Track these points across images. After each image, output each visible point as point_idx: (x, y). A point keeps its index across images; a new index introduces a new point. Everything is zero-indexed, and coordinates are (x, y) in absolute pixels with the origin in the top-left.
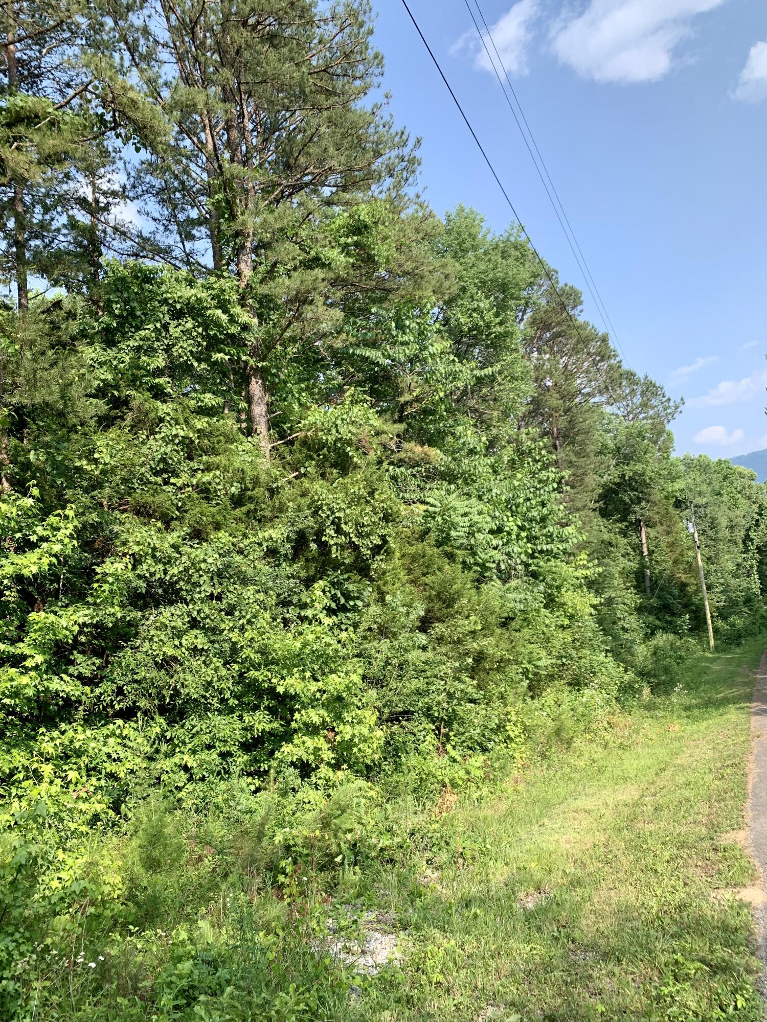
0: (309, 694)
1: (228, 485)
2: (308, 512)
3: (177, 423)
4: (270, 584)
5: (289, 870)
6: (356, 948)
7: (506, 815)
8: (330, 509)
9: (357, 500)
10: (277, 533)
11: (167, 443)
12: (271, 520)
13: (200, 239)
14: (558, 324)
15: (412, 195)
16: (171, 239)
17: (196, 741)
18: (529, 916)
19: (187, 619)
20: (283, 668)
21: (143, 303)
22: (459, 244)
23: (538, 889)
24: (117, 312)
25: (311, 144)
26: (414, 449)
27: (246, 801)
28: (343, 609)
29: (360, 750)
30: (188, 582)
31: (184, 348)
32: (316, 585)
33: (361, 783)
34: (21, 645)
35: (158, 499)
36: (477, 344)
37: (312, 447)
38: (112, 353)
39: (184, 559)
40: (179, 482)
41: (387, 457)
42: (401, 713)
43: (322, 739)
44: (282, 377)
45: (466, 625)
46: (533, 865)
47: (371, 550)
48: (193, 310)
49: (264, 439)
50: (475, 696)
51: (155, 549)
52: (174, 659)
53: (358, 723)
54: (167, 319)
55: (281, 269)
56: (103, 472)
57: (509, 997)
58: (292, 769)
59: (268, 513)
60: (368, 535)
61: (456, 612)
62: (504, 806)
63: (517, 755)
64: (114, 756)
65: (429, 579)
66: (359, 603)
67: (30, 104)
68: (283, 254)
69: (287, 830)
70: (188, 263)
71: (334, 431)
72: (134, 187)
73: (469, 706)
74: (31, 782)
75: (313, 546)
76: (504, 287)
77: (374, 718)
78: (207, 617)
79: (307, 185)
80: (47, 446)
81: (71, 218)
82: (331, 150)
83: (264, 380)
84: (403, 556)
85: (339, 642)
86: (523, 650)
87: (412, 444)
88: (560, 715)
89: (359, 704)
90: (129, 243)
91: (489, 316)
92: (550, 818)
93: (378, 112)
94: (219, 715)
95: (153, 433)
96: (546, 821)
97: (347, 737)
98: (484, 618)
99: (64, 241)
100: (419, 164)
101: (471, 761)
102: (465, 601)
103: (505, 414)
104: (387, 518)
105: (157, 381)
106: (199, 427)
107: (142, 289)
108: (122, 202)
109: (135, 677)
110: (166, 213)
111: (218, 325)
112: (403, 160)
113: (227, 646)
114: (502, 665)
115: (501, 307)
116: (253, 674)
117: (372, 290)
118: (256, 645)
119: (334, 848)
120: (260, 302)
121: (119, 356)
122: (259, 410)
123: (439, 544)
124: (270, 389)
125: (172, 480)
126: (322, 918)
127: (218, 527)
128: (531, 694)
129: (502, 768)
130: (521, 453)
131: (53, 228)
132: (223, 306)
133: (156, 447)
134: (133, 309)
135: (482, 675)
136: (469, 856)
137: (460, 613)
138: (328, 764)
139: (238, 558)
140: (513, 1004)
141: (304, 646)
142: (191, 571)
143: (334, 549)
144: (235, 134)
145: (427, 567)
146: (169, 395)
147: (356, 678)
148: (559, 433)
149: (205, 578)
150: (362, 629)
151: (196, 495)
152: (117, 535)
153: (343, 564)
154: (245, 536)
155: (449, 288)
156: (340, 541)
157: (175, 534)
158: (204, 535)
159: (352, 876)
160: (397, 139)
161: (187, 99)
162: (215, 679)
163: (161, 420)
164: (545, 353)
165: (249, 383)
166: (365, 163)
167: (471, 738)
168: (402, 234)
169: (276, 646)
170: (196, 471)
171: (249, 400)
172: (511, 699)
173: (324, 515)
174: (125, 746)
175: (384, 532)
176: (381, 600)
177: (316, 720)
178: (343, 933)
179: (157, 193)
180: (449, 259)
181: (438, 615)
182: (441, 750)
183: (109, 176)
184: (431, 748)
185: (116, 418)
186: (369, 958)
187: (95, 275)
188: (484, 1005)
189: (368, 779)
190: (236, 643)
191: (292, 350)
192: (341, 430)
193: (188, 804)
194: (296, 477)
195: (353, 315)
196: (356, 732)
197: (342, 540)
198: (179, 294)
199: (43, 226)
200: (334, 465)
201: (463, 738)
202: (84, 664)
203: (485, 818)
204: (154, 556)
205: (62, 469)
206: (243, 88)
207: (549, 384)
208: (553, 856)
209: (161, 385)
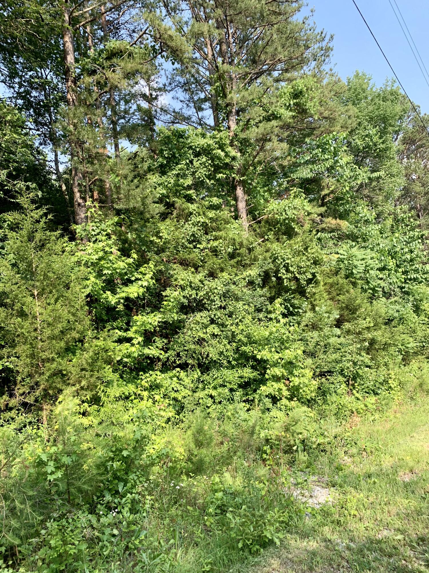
0: (274, 360)
1: (226, 248)
2: (270, 261)
3: (199, 215)
4: (251, 300)
5: (268, 451)
6: (307, 494)
7: (390, 430)
8: (282, 259)
9: (298, 253)
10: (253, 272)
11: (195, 226)
12: (250, 266)
13: (206, 109)
14: (420, 140)
15: (327, 70)
16: (190, 111)
17: (215, 382)
18: (406, 485)
19: (209, 319)
20: (259, 346)
21: (179, 149)
22: (356, 96)
23: (411, 471)
24: (166, 156)
25: (268, 47)
26: (331, 222)
27: (243, 415)
28: (291, 314)
29: (304, 391)
30: (208, 300)
31: (202, 173)
32: (276, 301)
33: (305, 408)
34: (129, 332)
35: (191, 256)
36: (368, 156)
37: (271, 223)
38: (164, 178)
39: (206, 287)
40: (201, 247)
41: (314, 227)
42: (326, 372)
43: (283, 384)
44: (254, 184)
45: (363, 324)
46: (408, 458)
47: (306, 281)
48: (206, 151)
49: (244, 220)
50: (370, 364)
51: (191, 282)
52: (204, 339)
53: (302, 376)
54: (192, 157)
55: (252, 122)
56: (164, 243)
57: (397, 526)
58: (267, 399)
59: (248, 262)
60: (304, 273)
61: (358, 317)
62: (388, 426)
63: (396, 398)
64: (175, 389)
65: (341, 298)
66: (300, 311)
67: (118, 45)
68: (254, 114)
69: (267, 431)
70: (200, 124)
71: (284, 214)
72: (170, 84)
73: (366, 369)
74: (137, 400)
75: (274, 279)
76: (384, 119)
77: (311, 374)
78: (219, 318)
79: (265, 71)
80: (136, 230)
81: (138, 106)
82: (279, 49)
83: (244, 187)
84: (325, 284)
85: (289, 332)
86: (398, 338)
87: (330, 219)
88: (422, 375)
89: (303, 366)
90: (169, 116)
91: (375, 139)
92: (417, 433)
93: (307, 22)
94: (228, 369)
95: (187, 221)
96: (415, 435)
97: (296, 384)
98: (375, 319)
99: (136, 119)
100: (332, 50)
101: (368, 400)
102: (364, 310)
103: (387, 198)
104: (316, 262)
105: (188, 192)
106: (211, 216)
107: (178, 141)
108: (164, 94)
109: (185, 348)
110: (188, 97)
111: (219, 158)
112: (322, 50)
113: (230, 334)
114: (386, 346)
115: (383, 133)
116: (243, 348)
117: (304, 130)
118: (245, 333)
119: (292, 442)
120: (241, 143)
121: (168, 180)
122: (242, 205)
123: (347, 277)
124: (248, 192)
125: (198, 246)
126: (288, 478)
127: (222, 270)
128: (404, 363)
129: (387, 404)
130: (396, 220)
131: (131, 112)
132: (222, 147)
133: (189, 229)
134: (174, 153)
135: (374, 352)
136: (369, 451)
137: (360, 317)
138: (286, 398)
139: (233, 287)
140: (399, 530)
141: (271, 334)
142: (210, 294)
143: (285, 281)
144: (224, 47)
145: (340, 290)
146: (195, 200)
147: (300, 352)
148: (421, 208)
149: (217, 297)
150: (302, 325)
151: (210, 254)
152: (172, 276)
153: (291, 289)
154: (236, 275)
155: (351, 124)
156: (288, 276)
157: (201, 274)
158: (215, 275)
159: (303, 457)
160: (318, 37)
161: (199, 30)
162: (225, 350)
163: (191, 213)
164: (412, 159)
165: (236, 190)
166: (300, 54)
167: (368, 387)
168: (322, 95)
169: (255, 334)
170: (209, 240)
171: (236, 199)
172: (391, 366)
173: (279, 262)
174: (180, 384)
175: (314, 271)
176: (313, 309)
177: (279, 374)
178: (300, 486)
179: (183, 86)
180: (350, 106)
181: (346, 318)
182: (350, 393)
183: (156, 80)
184: (344, 391)
185: (168, 213)
186: (314, 499)
187: (152, 136)
188: (382, 528)
189: (309, 407)
190: (234, 332)
191: (259, 168)
192: (288, 213)
193: (214, 415)
194: (263, 241)
195: (292, 145)
196: (301, 381)
197: (289, 275)
198: (198, 143)
199: (126, 112)
200: (284, 234)
201: (363, 387)
202: (160, 342)
203: (378, 431)
204: (191, 286)
205: (143, 242)
206: (228, 18)
207: (414, 177)
208: (420, 454)
209: (190, 194)
